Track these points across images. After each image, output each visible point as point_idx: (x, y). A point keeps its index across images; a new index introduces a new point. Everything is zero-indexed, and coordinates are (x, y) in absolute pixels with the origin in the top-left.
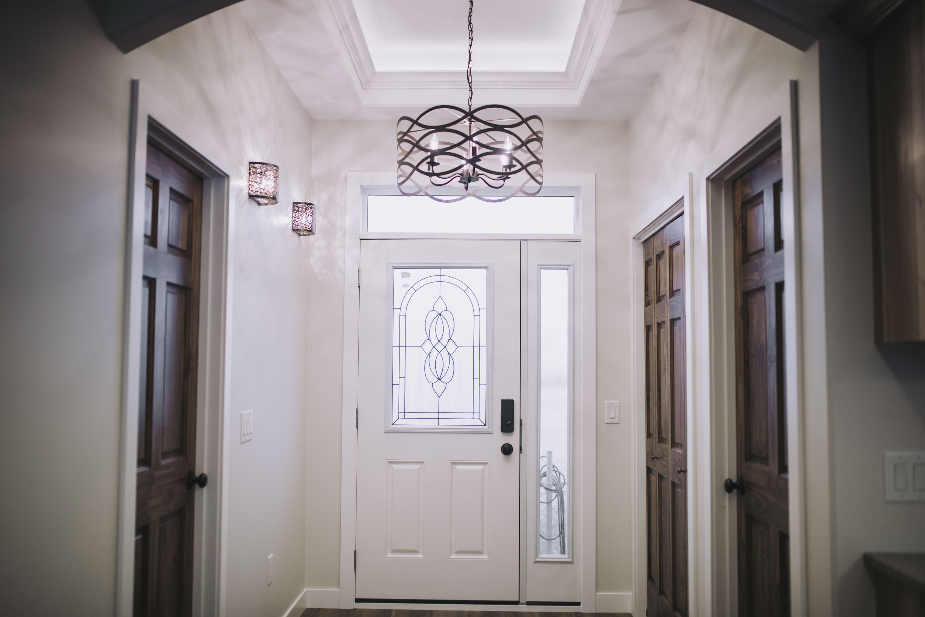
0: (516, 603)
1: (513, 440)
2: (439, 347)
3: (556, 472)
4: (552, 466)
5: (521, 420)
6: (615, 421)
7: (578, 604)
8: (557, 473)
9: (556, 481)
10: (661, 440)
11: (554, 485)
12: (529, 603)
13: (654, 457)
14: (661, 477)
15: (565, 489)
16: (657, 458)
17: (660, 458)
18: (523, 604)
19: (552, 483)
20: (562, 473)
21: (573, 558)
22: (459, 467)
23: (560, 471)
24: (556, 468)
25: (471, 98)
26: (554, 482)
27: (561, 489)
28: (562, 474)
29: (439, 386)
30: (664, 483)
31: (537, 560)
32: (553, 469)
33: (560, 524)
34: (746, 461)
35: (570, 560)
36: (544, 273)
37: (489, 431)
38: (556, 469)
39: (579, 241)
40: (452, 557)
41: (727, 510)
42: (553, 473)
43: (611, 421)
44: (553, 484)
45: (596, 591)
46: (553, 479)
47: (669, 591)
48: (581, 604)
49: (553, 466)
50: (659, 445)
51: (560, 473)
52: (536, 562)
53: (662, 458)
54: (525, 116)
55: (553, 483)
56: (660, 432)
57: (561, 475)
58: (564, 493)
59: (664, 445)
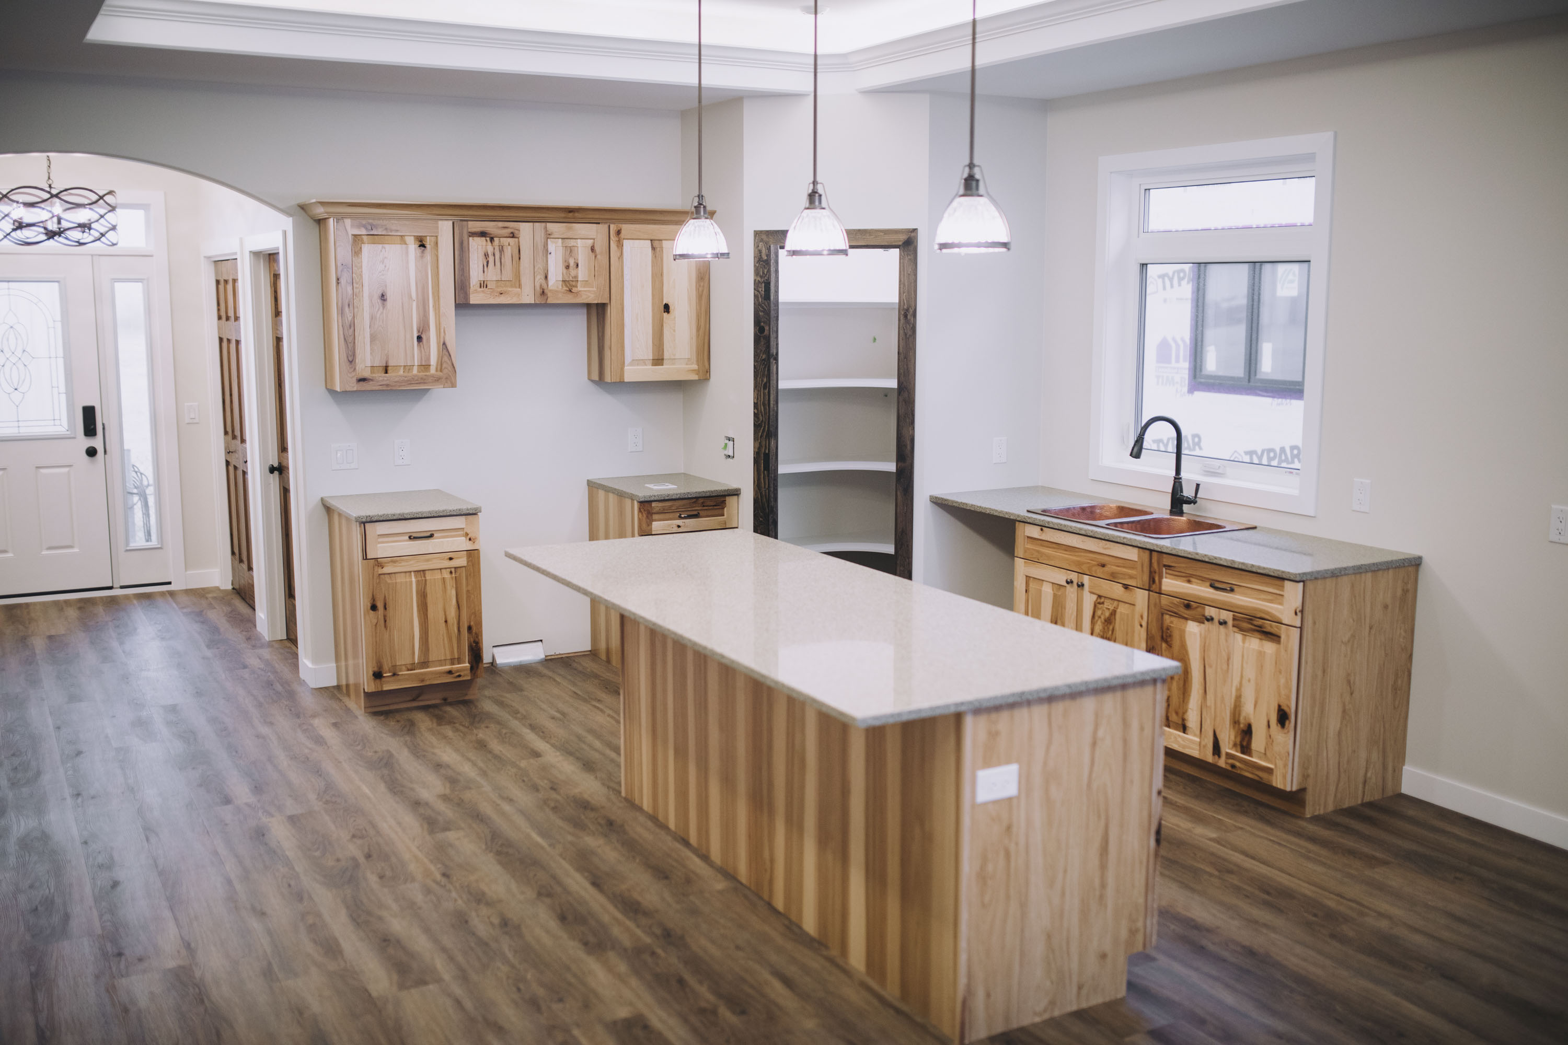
0: (111, 588)
1: (97, 442)
2: (14, 359)
3: (136, 472)
4: (131, 466)
5: (103, 425)
6: (195, 421)
7: (170, 583)
8: (139, 474)
9: (137, 482)
10: (234, 437)
11: (136, 488)
12: (122, 587)
13: (230, 452)
14: (236, 468)
15: (150, 491)
16: (232, 452)
17: (234, 452)
18: (117, 588)
19: (132, 485)
20: (144, 473)
21: (162, 545)
22: (42, 471)
23: (142, 471)
24: (136, 467)
25: (49, 166)
26: (136, 485)
27: (145, 492)
28: (145, 476)
29: (16, 396)
30: (238, 472)
31: (128, 548)
32: (133, 469)
33: (146, 531)
34: (282, 452)
35: (159, 546)
36: (118, 286)
37: (72, 436)
38: (136, 469)
39: (152, 256)
40: (43, 553)
41: (272, 485)
42: (134, 474)
43: (191, 421)
44: (134, 487)
45: (186, 570)
46: (134, 481)
47: (245, 558)
48: (172, 583)
49: (133, 466)
50: (233, 441)
51: (141, 474)
52: (127, 551)
53: (235, 452)
54: (101, 194)
55: (134, 485)
56: (233, 431)
57: (143, 476)
58: (148, 497)
59: (235, 441)
